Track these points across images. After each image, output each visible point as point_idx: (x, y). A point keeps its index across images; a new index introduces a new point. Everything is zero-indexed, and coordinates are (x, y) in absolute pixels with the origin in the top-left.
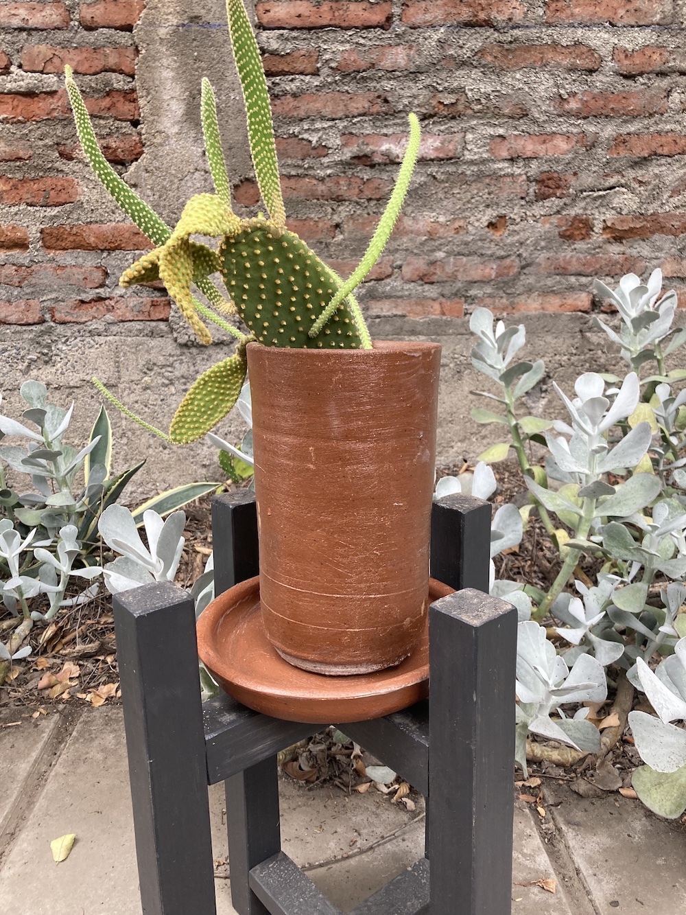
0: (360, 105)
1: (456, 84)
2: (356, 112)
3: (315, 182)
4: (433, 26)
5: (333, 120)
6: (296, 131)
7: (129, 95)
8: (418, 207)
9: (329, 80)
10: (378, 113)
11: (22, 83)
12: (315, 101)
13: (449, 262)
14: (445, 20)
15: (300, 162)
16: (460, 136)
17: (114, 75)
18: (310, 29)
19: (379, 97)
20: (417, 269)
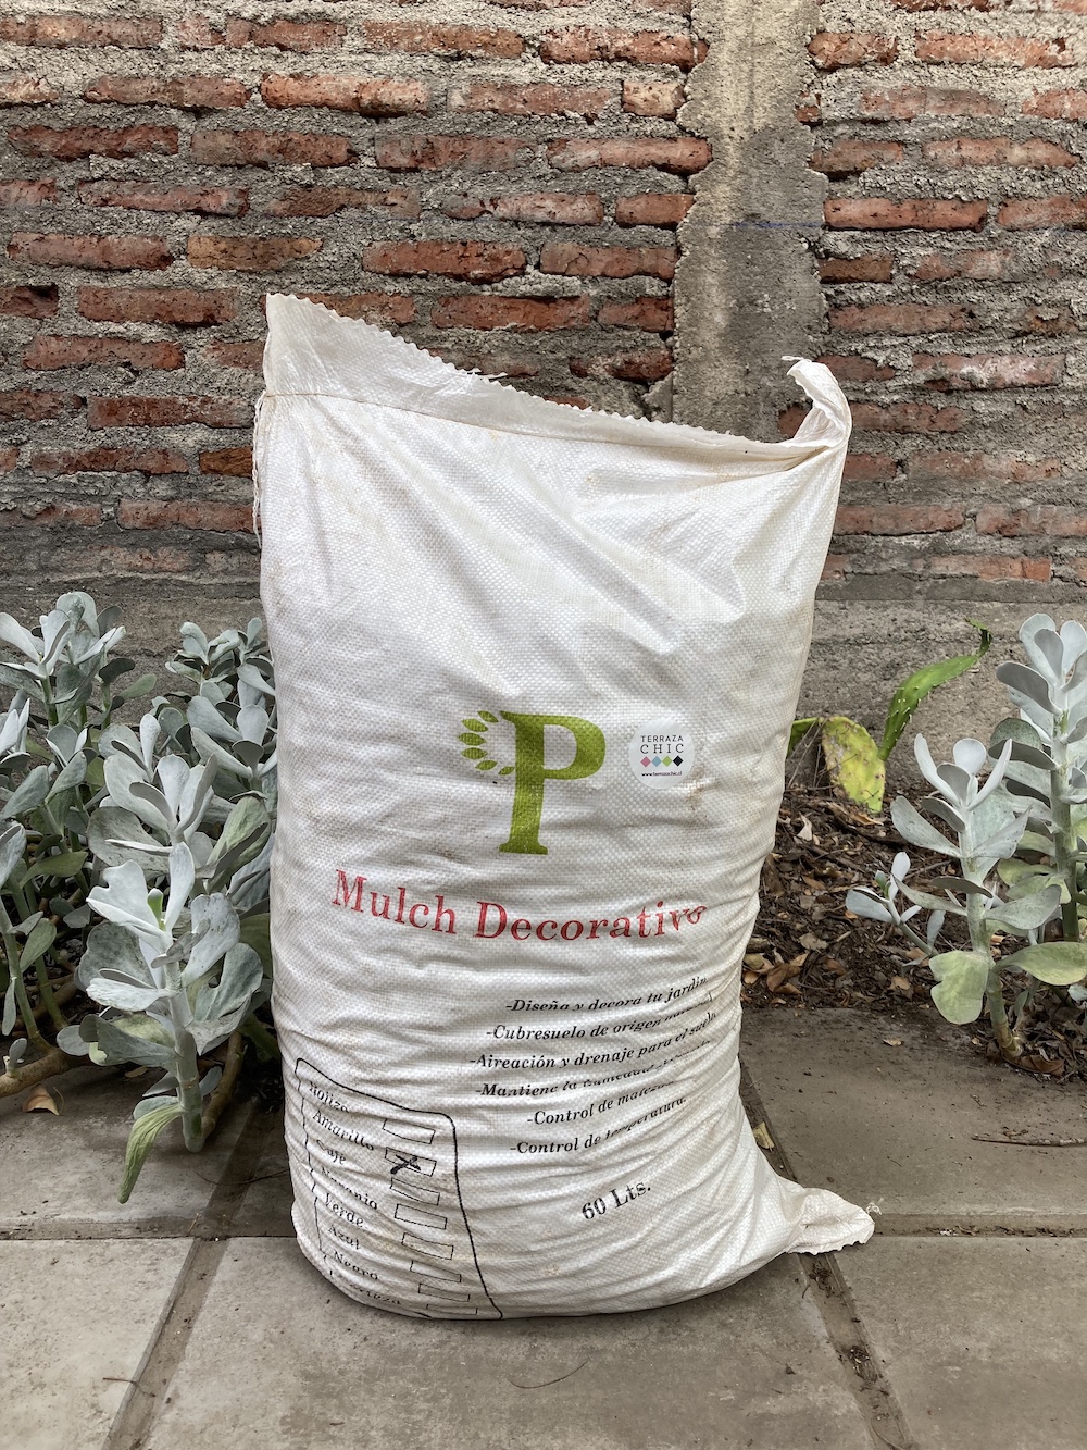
0: (939, 320)
1: (1059, 296)
2: (934, 327)
3: (877, 409)
4: (1035, 229)
5: (905, 336)
6: (859, 348)
7: (665, 303)
8: (1002, 444)
9: (904, 289)
10: (960, 330)
11: (539, 286)
12: (885, 313)
13: (1035, 511)
14: (1050, 221)
15: (861, 386)
16: (1060, 357)
17: (647, 279)
18: (884, 230)
19: (963, 310)
20: (995, 519)
